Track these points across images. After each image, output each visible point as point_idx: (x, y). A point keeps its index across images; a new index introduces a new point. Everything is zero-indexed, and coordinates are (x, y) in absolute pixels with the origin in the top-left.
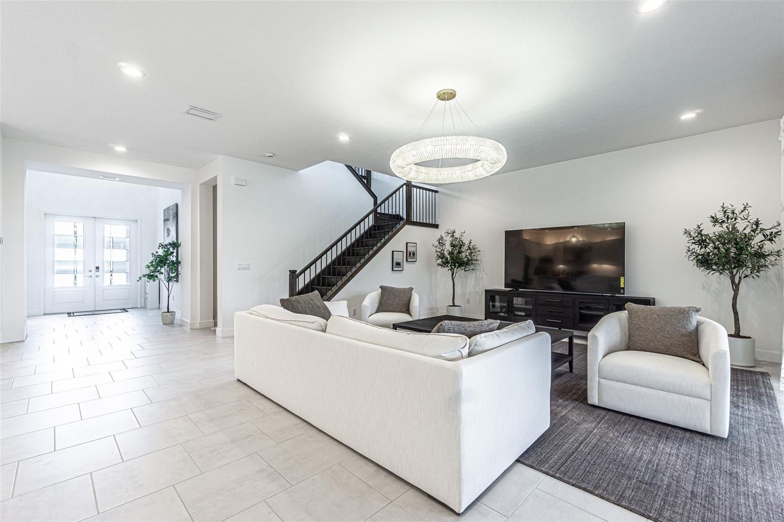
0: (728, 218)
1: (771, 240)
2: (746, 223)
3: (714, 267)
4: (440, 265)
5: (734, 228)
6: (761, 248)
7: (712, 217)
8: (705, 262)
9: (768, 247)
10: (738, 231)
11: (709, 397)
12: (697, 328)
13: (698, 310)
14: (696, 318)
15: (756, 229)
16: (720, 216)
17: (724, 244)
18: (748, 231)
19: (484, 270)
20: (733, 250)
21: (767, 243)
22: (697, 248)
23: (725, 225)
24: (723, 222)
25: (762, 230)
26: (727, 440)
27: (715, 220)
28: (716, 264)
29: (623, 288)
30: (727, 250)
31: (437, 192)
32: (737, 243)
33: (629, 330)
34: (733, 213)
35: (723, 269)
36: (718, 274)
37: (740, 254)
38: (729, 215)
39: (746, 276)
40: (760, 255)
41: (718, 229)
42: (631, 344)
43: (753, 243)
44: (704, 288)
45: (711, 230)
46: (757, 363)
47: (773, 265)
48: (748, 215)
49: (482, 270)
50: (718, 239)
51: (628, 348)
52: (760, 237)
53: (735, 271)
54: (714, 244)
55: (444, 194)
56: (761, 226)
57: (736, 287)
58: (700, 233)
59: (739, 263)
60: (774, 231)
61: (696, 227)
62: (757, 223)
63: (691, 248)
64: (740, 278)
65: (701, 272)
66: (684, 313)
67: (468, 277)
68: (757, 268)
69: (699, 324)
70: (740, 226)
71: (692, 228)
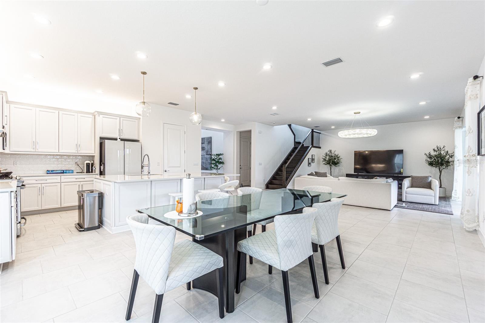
0: (438, 150)
1: (451, 157)
2: (444, 152)
3: (434, 166)
4: (325, 164)
5: (440, 153)
6: (448, 159)
7: (434, 149)
8: (431, 164)
9: (451, 159)
10: (442, 154)
11: (434, 195)
12: (431, 181)
13: (431, 177)
14: (430, 179)
15: (447, 154)
16: (436, 149)
17: (437, 158)
18: (445, 154)
19: (343, 166)
20: (440, 160)
21: (450, 158)
22: (429, 159)
23: (437, 152)
24: (437, 151)
25: (449, 154)
26: (437, 205)
27: (434, 150)
28: (434, 165)
29: (402, 173)
30: (438, 160)
31: (320, 133)
32: (441, 158)
33: (412, 183)
34: (440, 148)
35: (437, 166)
36: (435, 168)
37: (442, 161)
38: (439, 149)
39: (444, 169)
40: (448, 162)
41: (435, 153)
42: (412, 186)
43: (446, 158)
44: (430, 172)
45: (433, 153)
46: (446, 196)
47: (452, 165)
48: (445, 149)
49: (342, 166)
50: (435, 157)
51: (412, 187)
52: (448, 156)
53: (440, 167)
54: (434, 158)
55: (324, 134)
56: (448, 153)
57: (441, 172)
58: (430, 155)
59: (442, 164)
60: (452, 154)
61: (429, 153)
62: (447, 152)
63: (427, 159)
64: (442, 169)
65: (430, 167)
66: (427, 177)
67: (335, 169)
68: (447, 166)
69: (431, 180)
70: (442, 152)
71: (427, 153)
